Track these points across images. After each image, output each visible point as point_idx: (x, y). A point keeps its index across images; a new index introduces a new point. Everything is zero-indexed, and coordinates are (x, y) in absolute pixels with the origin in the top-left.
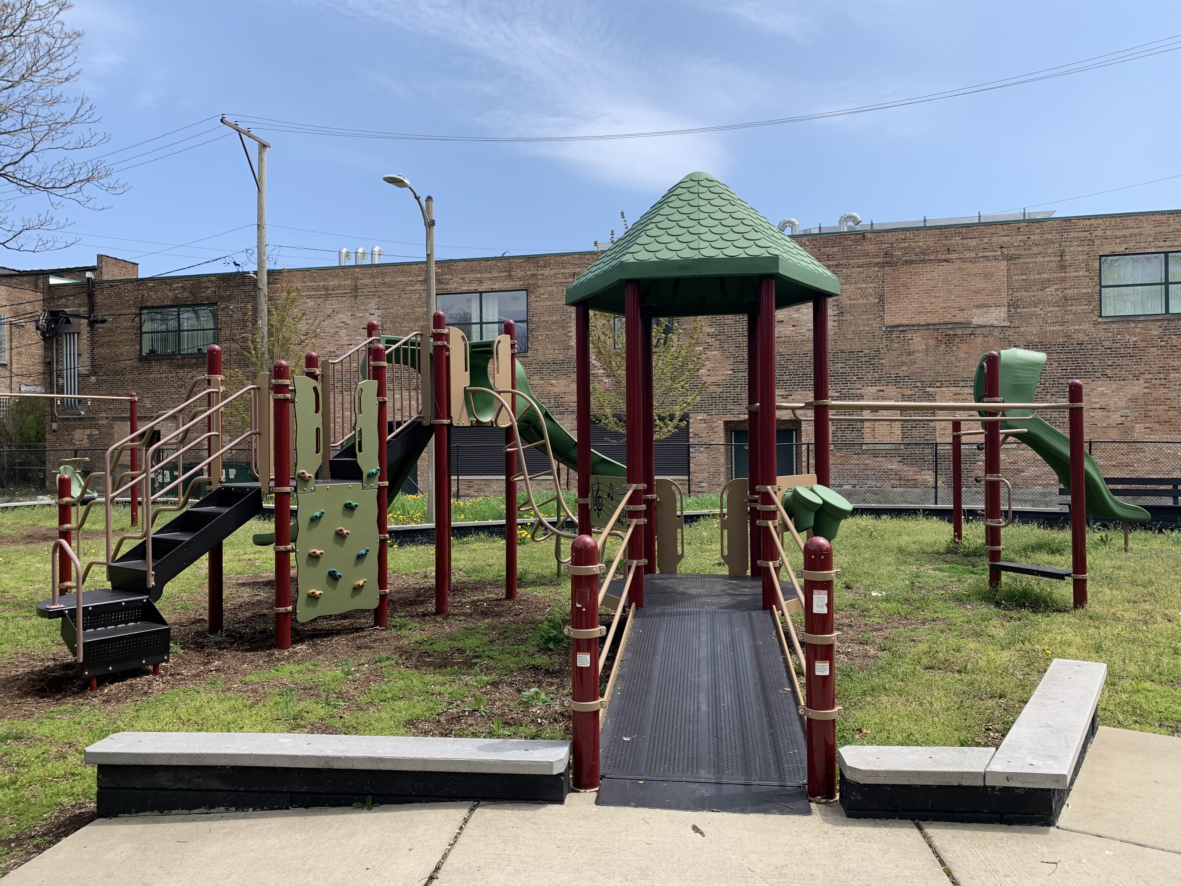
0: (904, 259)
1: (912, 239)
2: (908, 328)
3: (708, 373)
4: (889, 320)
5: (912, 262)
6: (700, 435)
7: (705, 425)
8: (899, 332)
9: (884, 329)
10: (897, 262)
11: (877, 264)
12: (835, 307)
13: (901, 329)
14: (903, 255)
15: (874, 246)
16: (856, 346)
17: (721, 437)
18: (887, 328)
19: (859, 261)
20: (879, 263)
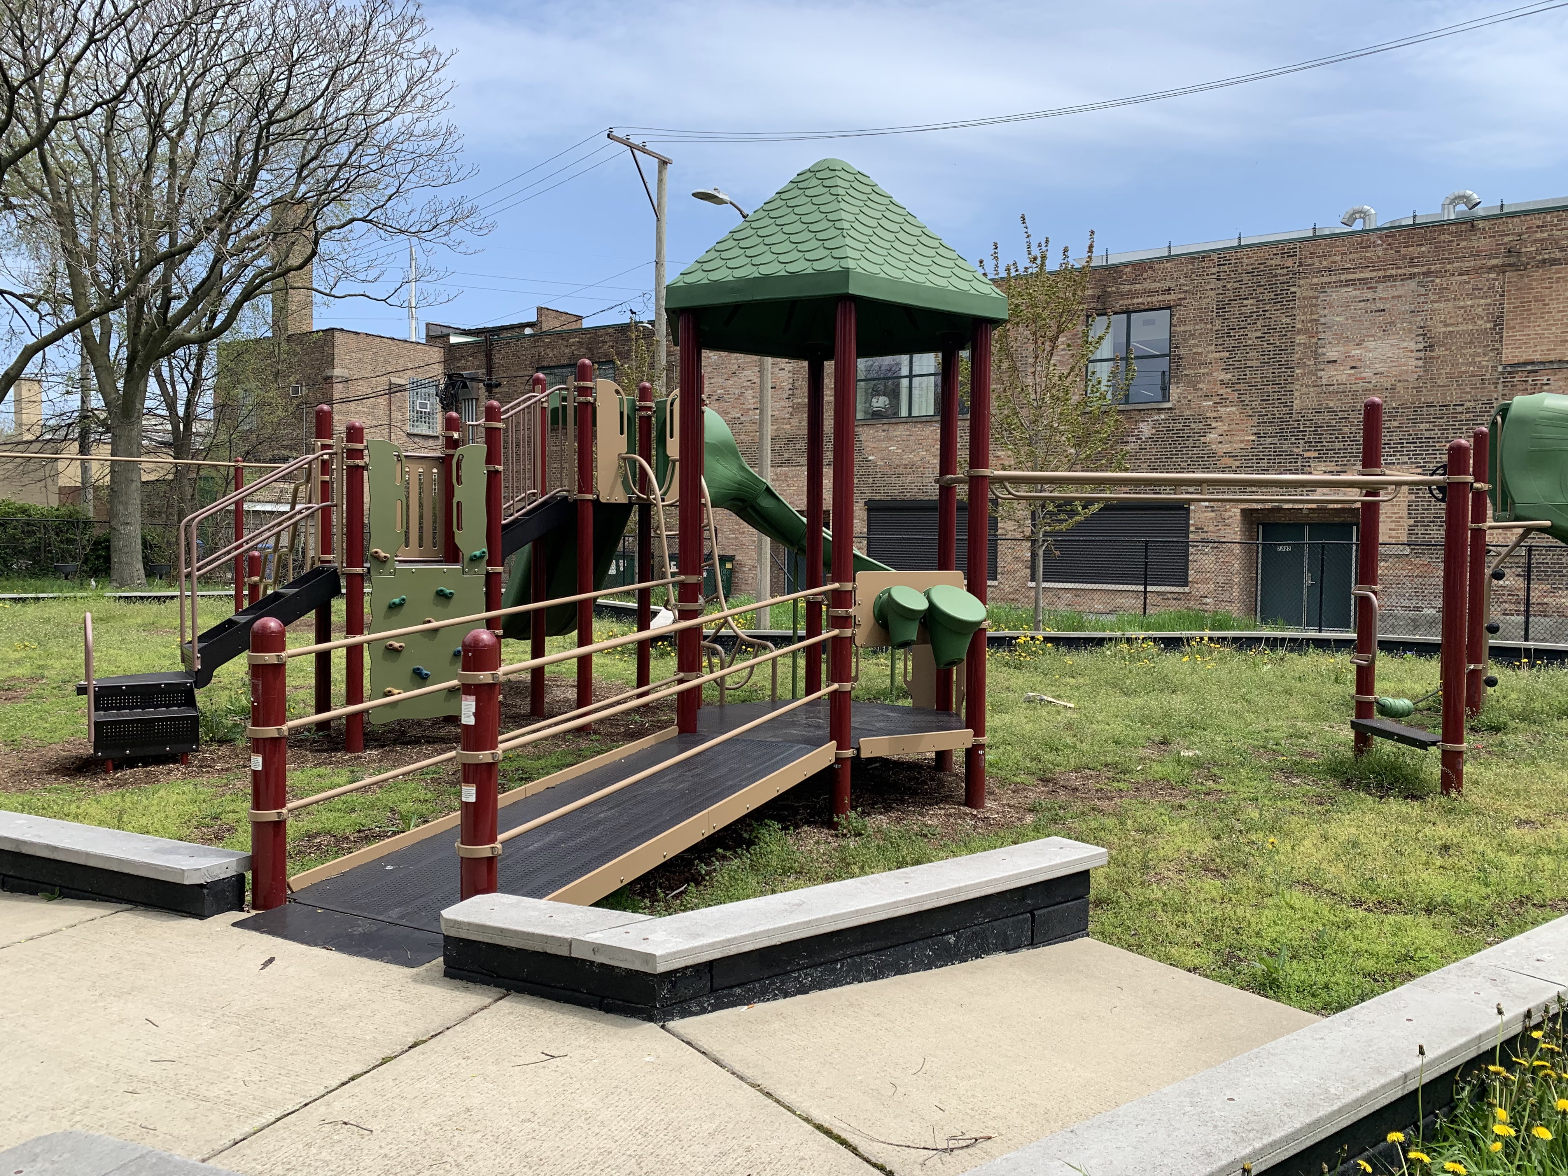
0: (1540, 257)
1: (1556, 225)
2: (1542, 367)
3: (1220, 439)
4: (1510, 355)
5: (1553, 262)
6: (1205, 529)
7: (1213, 514)
8: (1526, 374)
9: (1500, 369)
10: (1528, 264)
11: (1492, 268)
12: (1421, 338)
13: (1529, 368)
14: (1538, 251)
15: (1488, 240)
16: (1453, 396)
17: (1236, 533)
18: (1504, 368)
19: (1462, 264)
20: (1497, 266)
